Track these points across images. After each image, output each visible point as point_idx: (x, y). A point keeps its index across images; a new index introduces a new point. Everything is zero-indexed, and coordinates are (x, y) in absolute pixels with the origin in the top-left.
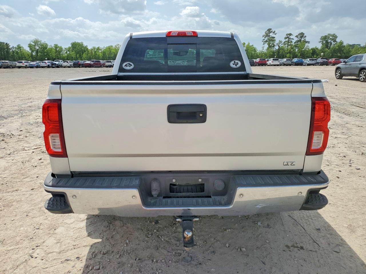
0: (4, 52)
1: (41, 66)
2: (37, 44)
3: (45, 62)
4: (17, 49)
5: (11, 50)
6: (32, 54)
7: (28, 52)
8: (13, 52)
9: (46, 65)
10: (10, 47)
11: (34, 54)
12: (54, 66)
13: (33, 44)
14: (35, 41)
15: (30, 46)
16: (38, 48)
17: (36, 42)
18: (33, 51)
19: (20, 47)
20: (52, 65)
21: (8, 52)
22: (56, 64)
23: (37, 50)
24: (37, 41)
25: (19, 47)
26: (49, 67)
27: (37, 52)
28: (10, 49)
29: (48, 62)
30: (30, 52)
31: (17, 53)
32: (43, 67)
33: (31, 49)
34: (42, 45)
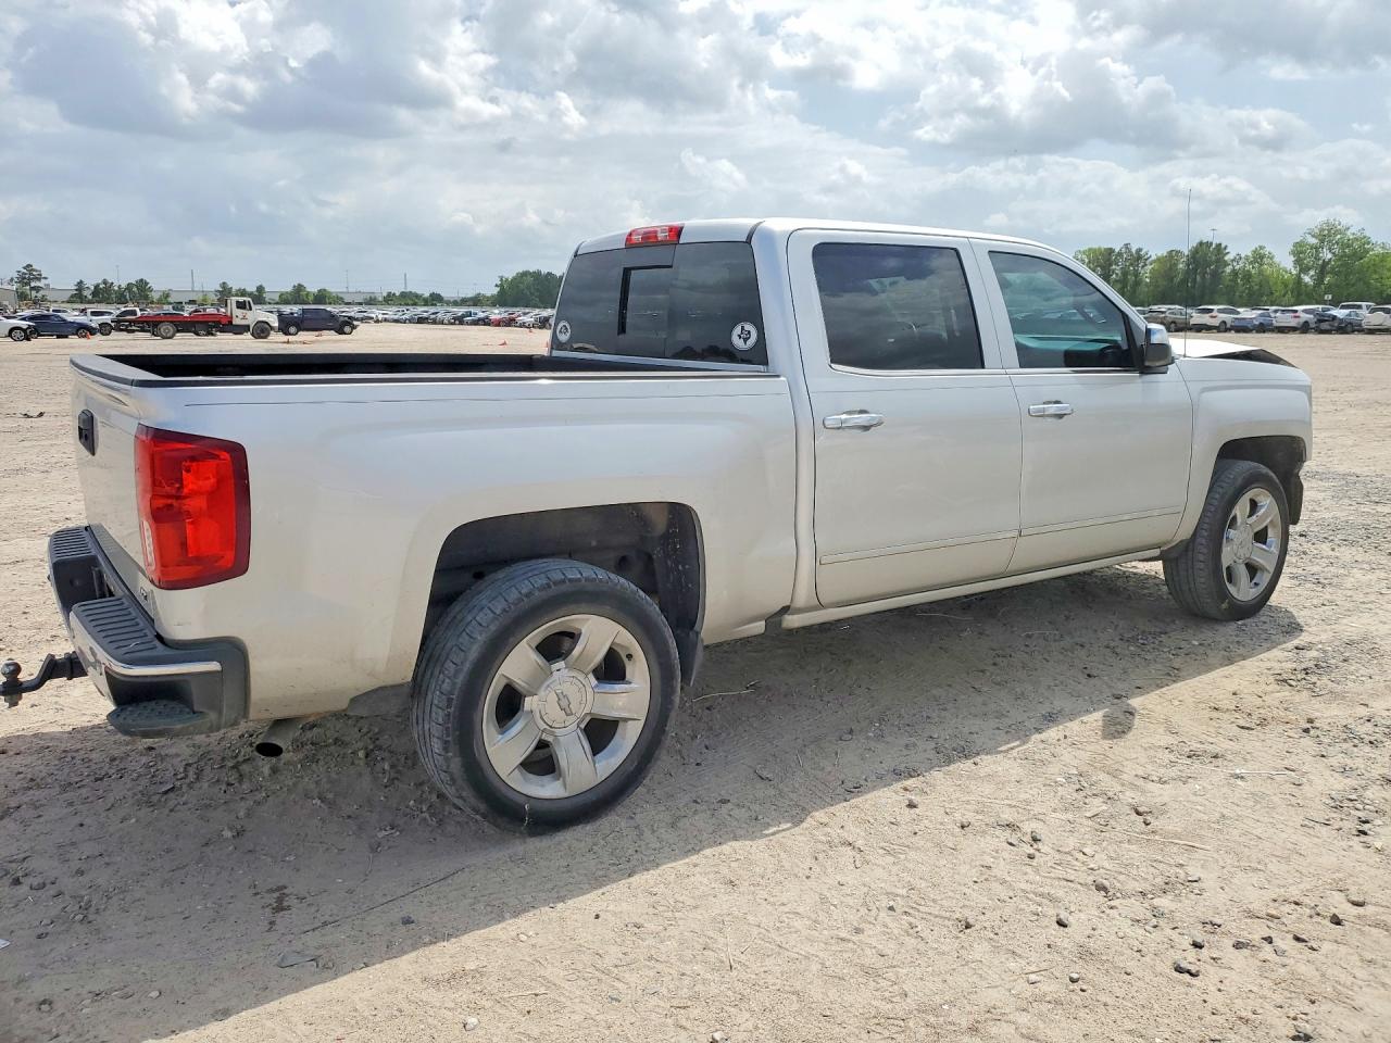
0: (1203, 278)
1: (1278, 325)
2: (1330, 241)
3: (1296, 311)
4: (1251, 263)
5: (1228, 269)
6: (1299, 280)
7: (1286, 272)
8: (1235, 273)
9: (1293, 323)
10: (1226, 258)
11: (1306, 279)
12: (1325, 326)
13: (1314, 241)
14: (1322, 230)
15: (1299, 251)
16: (1329, 256)
17: (1327, 235)
18: (1304, 269)
19: (1262, 257)
20: (1320, 321)
21: (1216, 275)
22: (1334, 318)
23: (1325, 264)
24: (1329, 231)
25: (1259, 257)
26: (1304, 328)
27: (1323, 269)
28: (1226, 264)
29: (1305, 311)
30: (1294, 272)
31: (1247, 276)
32: (1282, 330)
33: (1298, 262)
34: (1345, 245)
